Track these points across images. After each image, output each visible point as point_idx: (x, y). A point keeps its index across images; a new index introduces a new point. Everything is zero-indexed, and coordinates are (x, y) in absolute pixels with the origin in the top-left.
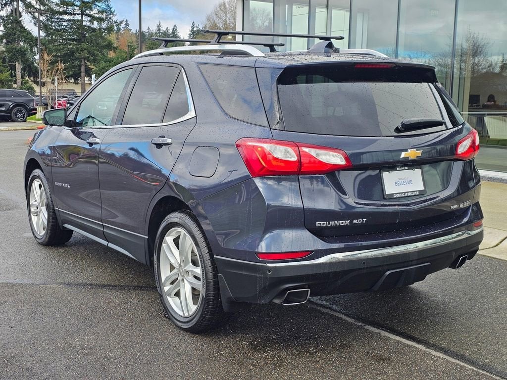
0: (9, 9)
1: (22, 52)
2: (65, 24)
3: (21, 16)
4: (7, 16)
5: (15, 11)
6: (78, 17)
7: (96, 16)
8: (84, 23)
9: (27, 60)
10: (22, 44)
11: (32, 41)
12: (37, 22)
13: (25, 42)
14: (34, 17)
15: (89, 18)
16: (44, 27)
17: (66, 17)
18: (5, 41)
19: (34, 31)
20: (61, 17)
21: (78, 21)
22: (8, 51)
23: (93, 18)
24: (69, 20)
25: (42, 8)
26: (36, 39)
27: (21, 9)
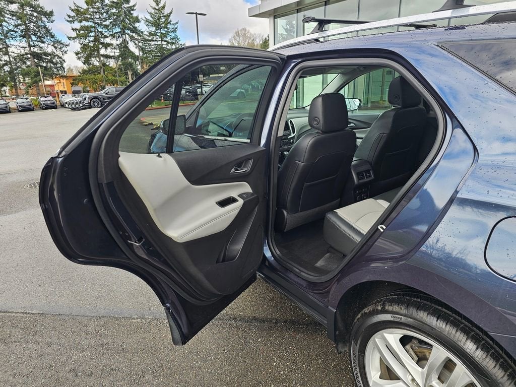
0: (121, 39)
1: (131, 65)
2: (153, 47)
3: (128, 44)
4: (120, 44)
5: (124, 41)
6: (159, 43)
7: (170, 41)
8: (163, 46)
9: (134, 69)
10: (130, 60)
11: (136, 58)
12: (137, 47)
13: (131, 59)
14: (135, 44)
15: (166, 43)
16: (142, 49)
17: (153, 43)
18: (120, 58)
19: (137, 52)
20: (150, 43)
21: (160, 45)
22: (123, 64)
23: (168, 43)
24: (155, 45)
25: (139, 38)
26: (138, 57)
27: (127, 39)
